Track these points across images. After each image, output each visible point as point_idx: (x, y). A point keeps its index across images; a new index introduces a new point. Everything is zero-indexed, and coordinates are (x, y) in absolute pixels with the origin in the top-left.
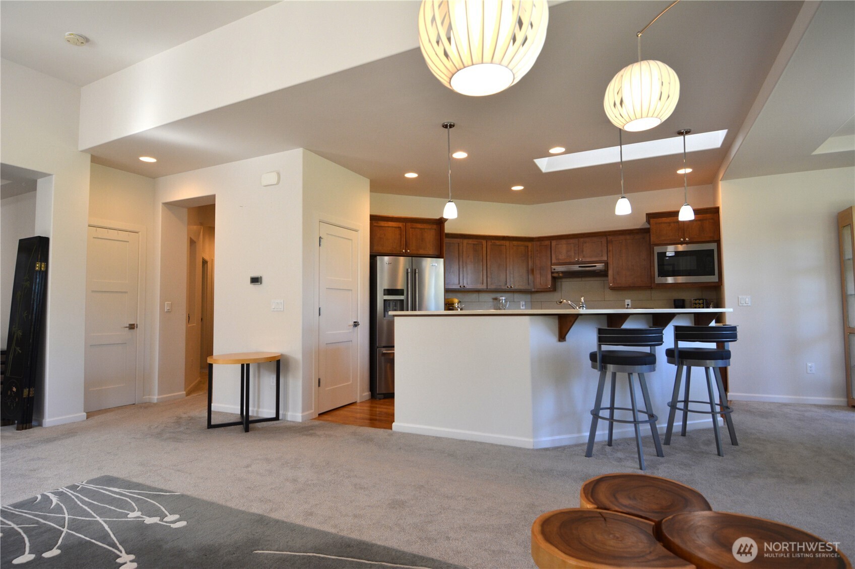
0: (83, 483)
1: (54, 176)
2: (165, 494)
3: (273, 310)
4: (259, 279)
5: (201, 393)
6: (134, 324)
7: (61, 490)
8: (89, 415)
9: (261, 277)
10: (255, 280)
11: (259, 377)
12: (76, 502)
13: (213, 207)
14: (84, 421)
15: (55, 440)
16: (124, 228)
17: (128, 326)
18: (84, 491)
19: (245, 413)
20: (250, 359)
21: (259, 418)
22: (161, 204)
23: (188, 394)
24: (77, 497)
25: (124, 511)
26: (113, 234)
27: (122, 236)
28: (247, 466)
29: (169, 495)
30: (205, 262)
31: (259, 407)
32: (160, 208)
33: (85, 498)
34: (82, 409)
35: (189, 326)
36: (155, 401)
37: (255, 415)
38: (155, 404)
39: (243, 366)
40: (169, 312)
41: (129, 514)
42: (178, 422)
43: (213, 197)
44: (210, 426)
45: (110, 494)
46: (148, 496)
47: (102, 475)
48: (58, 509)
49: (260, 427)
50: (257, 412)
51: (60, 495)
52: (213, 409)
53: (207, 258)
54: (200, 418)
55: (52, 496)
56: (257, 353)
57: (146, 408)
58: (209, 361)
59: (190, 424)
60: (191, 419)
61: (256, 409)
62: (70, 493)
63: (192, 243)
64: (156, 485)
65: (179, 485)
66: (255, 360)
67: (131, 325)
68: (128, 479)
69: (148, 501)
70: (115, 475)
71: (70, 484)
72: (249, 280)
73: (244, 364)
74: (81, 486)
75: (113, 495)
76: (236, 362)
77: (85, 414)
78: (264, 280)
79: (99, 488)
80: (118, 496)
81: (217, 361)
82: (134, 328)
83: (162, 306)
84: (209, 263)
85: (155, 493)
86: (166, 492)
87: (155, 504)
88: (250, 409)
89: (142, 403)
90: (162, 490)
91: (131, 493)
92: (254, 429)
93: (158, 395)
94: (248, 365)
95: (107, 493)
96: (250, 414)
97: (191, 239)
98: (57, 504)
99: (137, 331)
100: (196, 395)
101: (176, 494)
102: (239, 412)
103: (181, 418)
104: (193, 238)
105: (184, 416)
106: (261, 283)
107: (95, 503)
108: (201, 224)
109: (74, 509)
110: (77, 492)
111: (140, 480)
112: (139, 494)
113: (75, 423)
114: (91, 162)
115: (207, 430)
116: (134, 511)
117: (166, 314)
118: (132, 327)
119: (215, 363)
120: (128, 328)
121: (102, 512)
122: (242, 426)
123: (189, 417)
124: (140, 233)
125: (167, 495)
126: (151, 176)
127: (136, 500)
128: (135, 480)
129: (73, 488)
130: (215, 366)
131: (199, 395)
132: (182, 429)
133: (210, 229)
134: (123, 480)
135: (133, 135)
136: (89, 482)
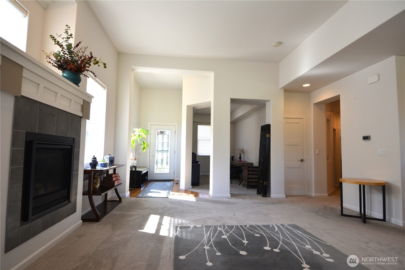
0: (286, 225)
1: (271, 100)
2: (322, 242)
3: (379, 155)
4: (369, 138)
5: (336, 196)
6: (303, 160)
7: (278, 225)
8: (287, 196)
9: (370, 136)
10: (366, 138)
11: (371, 193)
12: (284, 232)
13: (339, 101)
14: (284, 198)
15: (275, 204)
16: (297, 118)
17: (300, 160)
18: (286, 228)
19: (363, 212)
20: (365, 183)
21: (371, 217)
22: (313, 104)
23: (329, 196)
24: (284, 230)
25: (304, 243)
26: (293, 121)
27: (297, 121)
28: (367, 243)
29: (324, 243)
30: (334, 130)
31: (371, 211)
32: (312, 106)
33: (287, 232)
34: (284, 194)
35: (328, 162)
36: (314, 196)
37: (369, 215)
38: (314, 197)
39: (360, 186)
40: (318, 154)
41: (306, 245)
42: (325, 208)
43: (339, 96)
44: (342, 214)
45: (297, 233)
46: (314, 240)
47: (294, 224)
48: (277, 232)
49: (373, 222)
50: (370, 213)
51: (278, 227)
52: (344, 206)
53: (335, 128)
54: (336, 209)
55: (275, 227)
56: (369, 180)
57: (309, 198)
58: (340, 180)
59: (332, 211)
60: (332, 208)
61: (369, 212)
62: (282, 227)
63: (328, 121)
64: (317, 236)
65: (329, 240)
66: (368, 183)
67: (301, 160)
68: (304, 229)
69: (314, 243)
70: (299, 225)
71: (281, 224)
72: (362, 138)
73: (361, 185)
74: (286, 226)
75: (298, 234)
76: (356, 183)
77: (285, 195)
78: (371, 138)
79: (293, 229)
80: (300, 235)
81: (344, 181)
82: (303, 161)
83: (315, 152)
84: (336, 130)
85: (317, 240)
86: (322, 241)
87: (317, 245)
88: (366, 211)
89: (308, 196)
90: (320, 240)
91: (306, 236)
92: (369, 223)
93: (315, 193)
94: (364, 186)
95: (296, 232)
96: (366, 214)
97: (327, 119)
98: (277, 230)
99: (305, 162)
100: (333, 197)
101: (327, 244)
102: (359, 211)
103: (326, 207)
104: (328, 118)
105: (328, 206)
106: (370, 139)
107: (291, 235)
108: (332, 111)
109: (283, 234)
110: (284, 228)
111: (310, 231)
112: (310, 238)
113: (281, 198)
114: (284, 92)
115: (341, 216)
116: (308, 245)
117: (317, 156)
118: (302, 160)
119: (344, 182)
120: (300, 161)
121: (295, 241)
122: (361, 219)
123: (331, 207)
124: (304, 119)
125: (322, 243)
126: (308, 92)
127: (309, 240)
128: (307, 230)
129: (283, 225)
130: (343, 183)
131: (335, 197)
132: (328, 212)
133: (338, 113)
134: (302, 229)
135: (300, 76)
136: (289, 225)
